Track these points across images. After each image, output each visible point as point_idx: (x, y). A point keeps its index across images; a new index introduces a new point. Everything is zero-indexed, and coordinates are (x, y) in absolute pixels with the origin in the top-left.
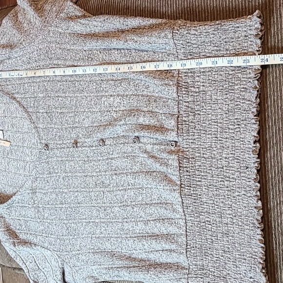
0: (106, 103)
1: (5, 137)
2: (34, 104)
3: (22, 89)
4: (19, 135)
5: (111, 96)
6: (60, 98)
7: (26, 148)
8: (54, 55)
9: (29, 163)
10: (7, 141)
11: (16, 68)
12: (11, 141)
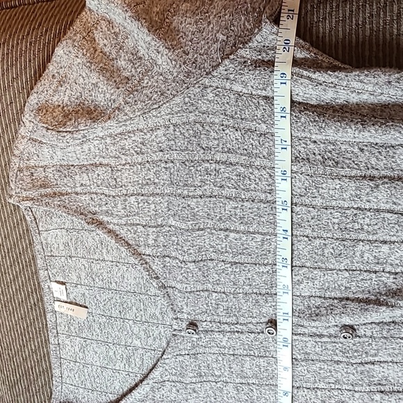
0: (366, 255)
1: (72, 297)
2: (155, 240)
3: (120, 206)
4: (111, 295)
5: (385, 242)
6: (232, 235)
7: (131, 322)
8: (216, 142)
9: (140, 351)
10: (76, 304)
11: (101, 159)
12: (87, 304)
